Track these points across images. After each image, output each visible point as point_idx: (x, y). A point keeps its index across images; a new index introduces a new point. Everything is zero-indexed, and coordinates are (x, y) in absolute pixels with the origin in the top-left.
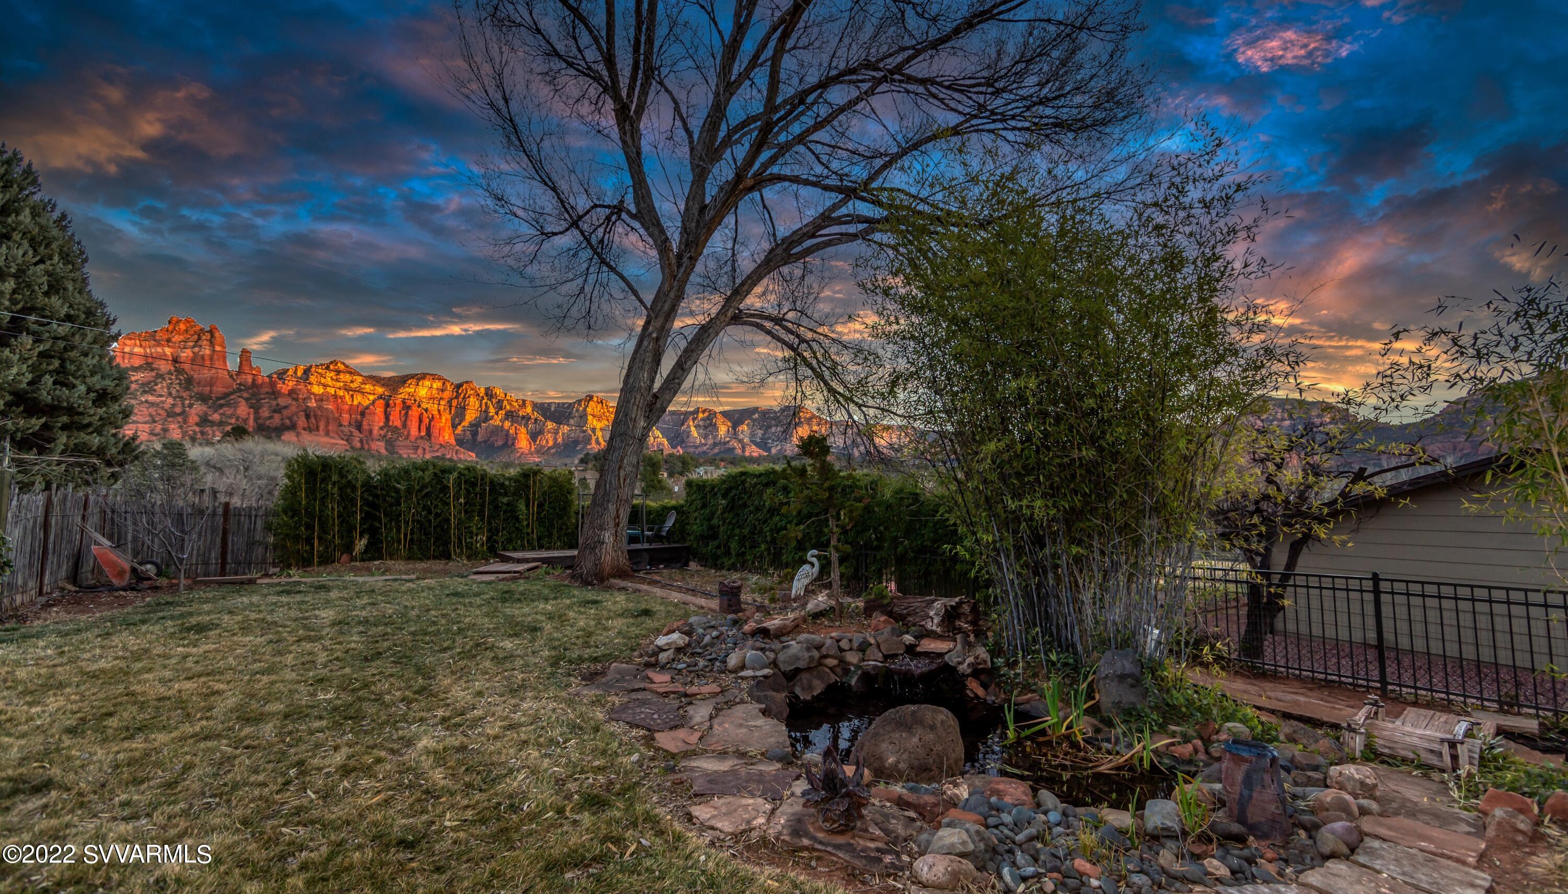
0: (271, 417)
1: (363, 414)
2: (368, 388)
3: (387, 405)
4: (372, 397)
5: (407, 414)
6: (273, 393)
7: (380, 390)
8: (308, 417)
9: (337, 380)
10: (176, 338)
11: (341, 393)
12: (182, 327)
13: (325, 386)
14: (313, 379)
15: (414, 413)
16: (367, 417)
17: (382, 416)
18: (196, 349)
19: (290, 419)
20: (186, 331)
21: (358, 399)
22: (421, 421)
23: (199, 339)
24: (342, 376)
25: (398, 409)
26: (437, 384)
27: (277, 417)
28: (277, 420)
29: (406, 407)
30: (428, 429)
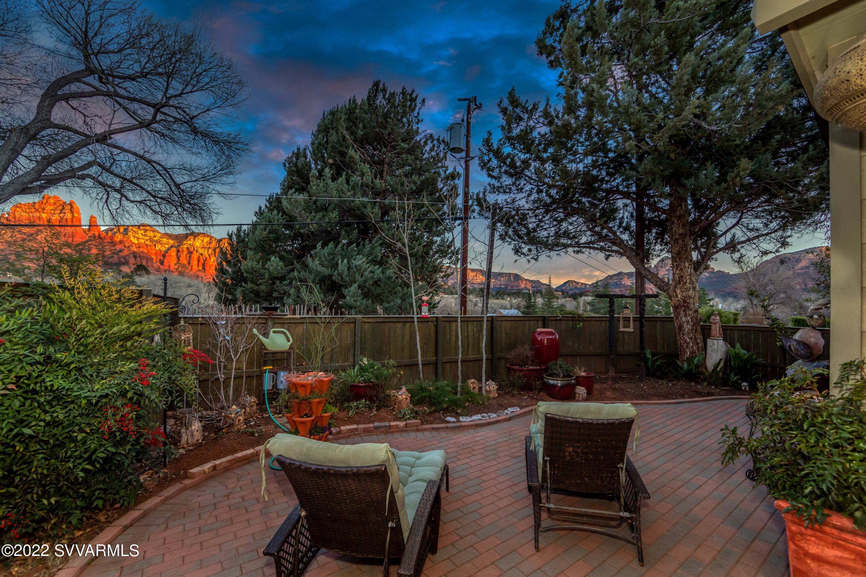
0: (112, 257)
1: (164, 256)
2: (164, 240)
3: (178, 251)
4: (167, 246)
5: (190, 256)
6: (112, 242)
7: (172, 242)
8: (135, 257)
9: (145, 235)
10: (48, 207)
11: (148, 243)
12: (52, 201)
13: (138, 239)
14: (130, 234)
15: (195, 256)
16: (167, 258)
17: (175, 257)
18: (62, 215)
19: (124, 258)
20: (55, 203)
21: (159, 247)
22: (199, 260)
23: (63, 208)
24: (148, 233)
25: (185, 253)
26: (206, 240)
27: (116, 257)
28: (116, 259)
29: (190, 253)
30: (204, 265)
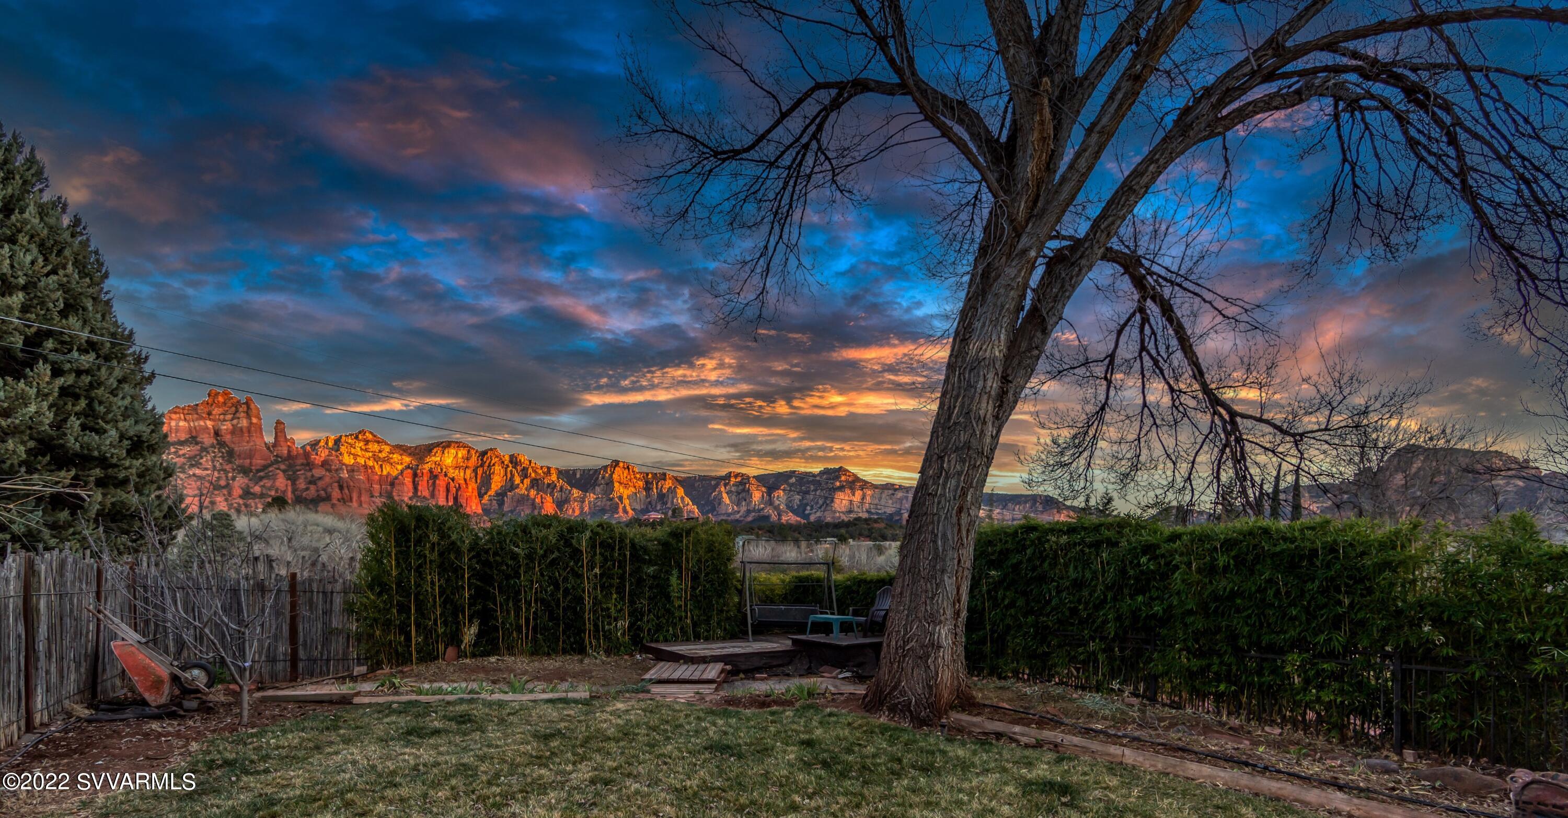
0: (307, 489)
1: (392, 484)
2: (396, 457)
3: (415, 475)
4: (400, 467)
5: (434, 483)
6: (308, 464)
7: (407, 459)
8: (341, 488)
9: (366, 450)
10: (216, 411)
11: (371, 463)
12: (221, 399)
13: (355, 456)
14: (343, 449)
15: (441, 482)
16: (397, 487)
17: (411, 486)
18: (235, 422)
19: (324, 490)
20: (225, 403)
21: (387, 469)
22: (448, 490)
23: (237, 411)
24: (370, 446)
25: (425, 479)
26: (462, 453)
27: (313, 488)
28: (312, 492)
29: (433, 476)
30: (456, 499)
